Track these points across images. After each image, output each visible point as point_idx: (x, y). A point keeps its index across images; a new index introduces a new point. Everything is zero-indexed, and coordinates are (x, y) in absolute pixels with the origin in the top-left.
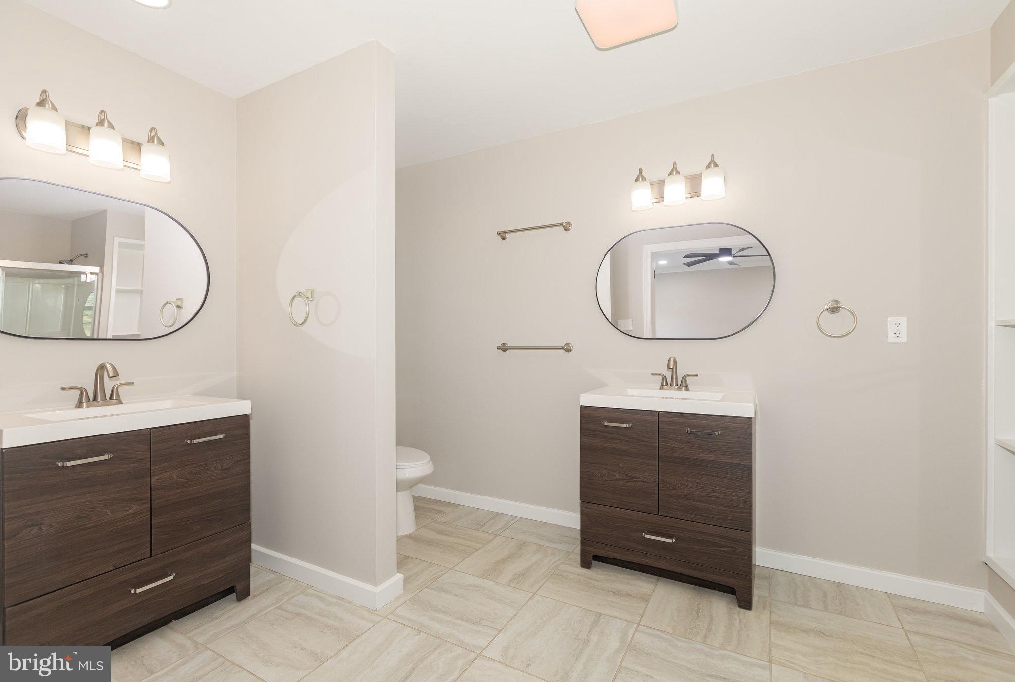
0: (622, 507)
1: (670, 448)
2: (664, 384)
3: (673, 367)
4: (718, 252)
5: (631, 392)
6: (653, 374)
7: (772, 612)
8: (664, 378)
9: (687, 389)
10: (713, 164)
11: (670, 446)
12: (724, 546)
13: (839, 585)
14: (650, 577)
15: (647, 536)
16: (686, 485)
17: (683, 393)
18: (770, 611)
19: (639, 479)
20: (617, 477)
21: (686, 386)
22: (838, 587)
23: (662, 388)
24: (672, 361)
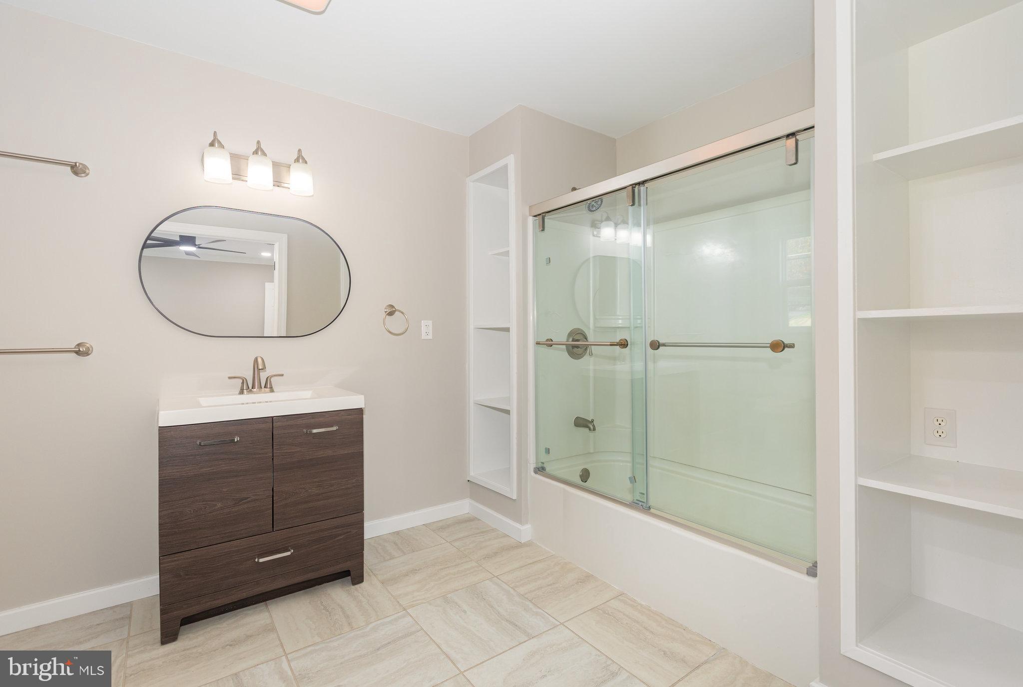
0: (226, 540)
1: (287, 454)
2: (245, 388)
3: (258, 367)
4: (178, 239)
5: (203, 401)
6: (230, 378)
7: (377, 575)
8: (244, 381)
9: (272, 390)
10: (300, 158)
11: (286, 452)
12: (341, 535)
13: (398, 533)
14: (256, 607)
15: (261, 560)
16: (304, 488)
17: (265, 396)
18: (375, 575)
19: (249, 499)
20: (219, 505)
21: (271, 388)
22: (397, 534)
23: (242, 392)
24: (260, 360)
